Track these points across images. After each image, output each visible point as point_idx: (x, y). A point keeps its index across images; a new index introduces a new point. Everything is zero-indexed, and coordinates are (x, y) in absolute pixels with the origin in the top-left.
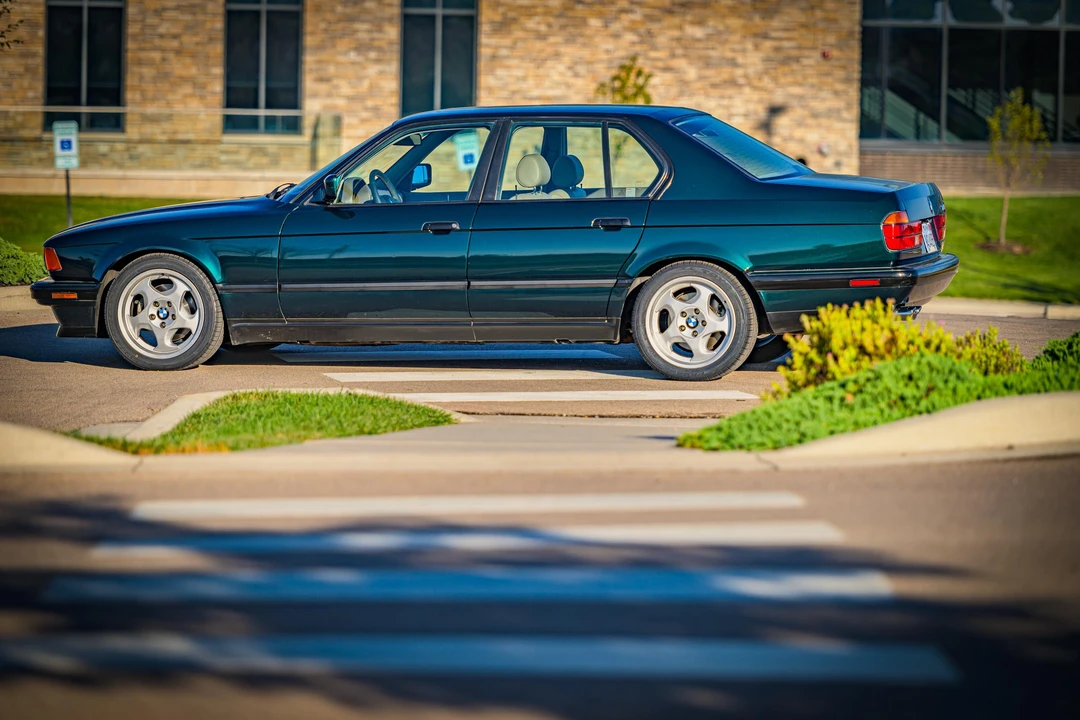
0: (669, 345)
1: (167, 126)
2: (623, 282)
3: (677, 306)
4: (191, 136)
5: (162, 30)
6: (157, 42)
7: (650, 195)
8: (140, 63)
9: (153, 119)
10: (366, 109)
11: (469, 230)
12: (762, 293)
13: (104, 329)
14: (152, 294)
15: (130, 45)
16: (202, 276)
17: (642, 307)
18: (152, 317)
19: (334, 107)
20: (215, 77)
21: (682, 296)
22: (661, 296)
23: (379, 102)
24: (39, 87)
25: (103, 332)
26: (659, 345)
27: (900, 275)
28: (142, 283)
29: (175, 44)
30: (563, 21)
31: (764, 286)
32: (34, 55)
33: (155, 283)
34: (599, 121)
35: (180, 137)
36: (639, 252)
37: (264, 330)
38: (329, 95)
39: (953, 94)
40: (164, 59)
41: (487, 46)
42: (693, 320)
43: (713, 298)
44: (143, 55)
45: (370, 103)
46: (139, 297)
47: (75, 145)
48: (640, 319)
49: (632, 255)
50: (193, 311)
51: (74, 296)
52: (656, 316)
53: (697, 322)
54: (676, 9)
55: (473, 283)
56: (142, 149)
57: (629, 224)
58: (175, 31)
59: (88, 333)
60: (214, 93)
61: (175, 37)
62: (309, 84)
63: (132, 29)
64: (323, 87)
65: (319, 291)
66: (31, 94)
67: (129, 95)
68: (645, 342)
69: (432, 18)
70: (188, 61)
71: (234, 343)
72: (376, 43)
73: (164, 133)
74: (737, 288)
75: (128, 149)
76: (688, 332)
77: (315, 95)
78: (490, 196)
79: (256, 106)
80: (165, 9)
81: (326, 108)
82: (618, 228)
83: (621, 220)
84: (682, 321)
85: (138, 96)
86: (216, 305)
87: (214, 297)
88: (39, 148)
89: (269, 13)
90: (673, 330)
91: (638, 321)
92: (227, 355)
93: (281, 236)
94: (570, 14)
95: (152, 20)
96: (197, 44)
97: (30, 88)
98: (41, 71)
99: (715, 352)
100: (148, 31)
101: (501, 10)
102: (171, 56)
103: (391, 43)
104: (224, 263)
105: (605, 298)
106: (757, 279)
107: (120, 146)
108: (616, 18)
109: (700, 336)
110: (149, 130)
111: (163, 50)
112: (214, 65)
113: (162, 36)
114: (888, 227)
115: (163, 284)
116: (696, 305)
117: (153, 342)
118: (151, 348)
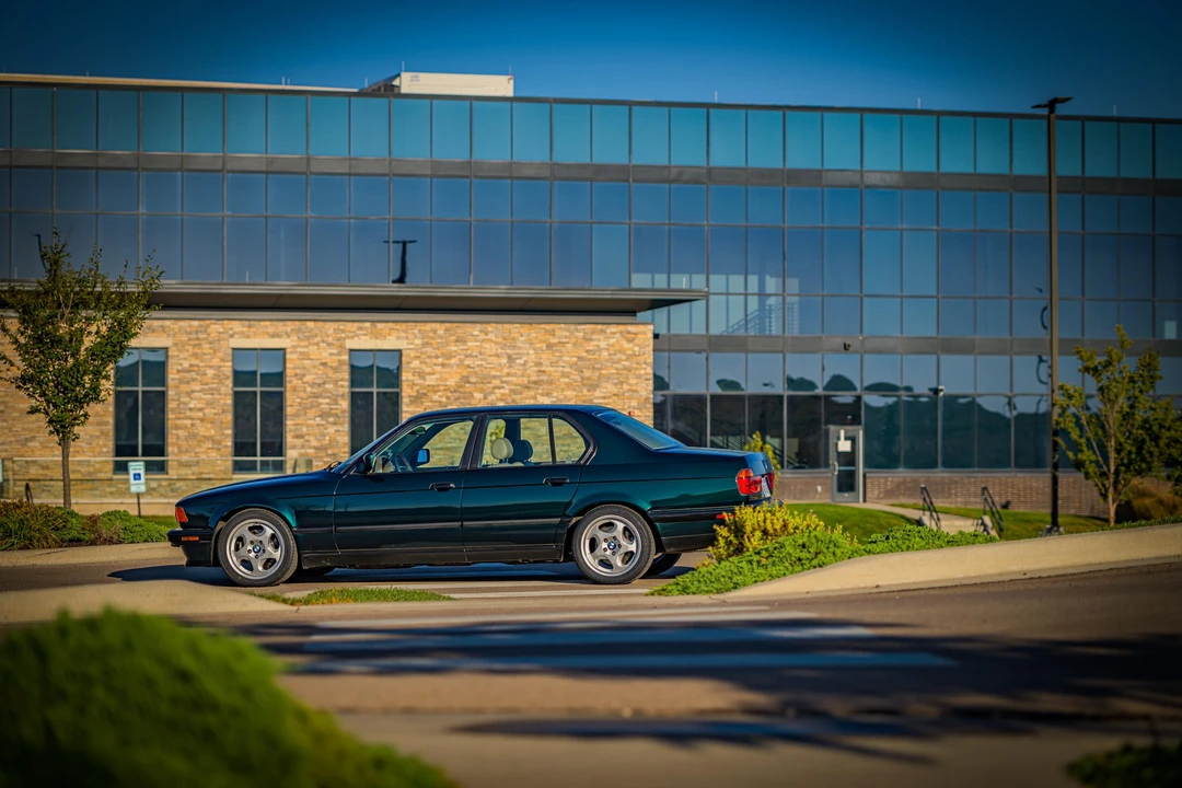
0: (597, 561)
1: (195, 469)
2: (565, 520)
3: (601, 535)
4: (212, 476)
5: (191, 406)
6: (188, 413)
7: (582, 462)
8: (177, 427)
9: (187, 465)
10: (328, 455)
11: (461, 488)
12: (658, 525)
13: (217, 561)
14: (249, 536)
15: (171, 416)
16: (283, 523)
17: (578, 536)
18: (249, 551)
19: (307, 454)
20: (227, 436)
21: (604, 528)
22: (591, 529)
23: (336, 451)
24: (111, 445)
25: (217, 563)
26: (589, 560)
28: (242, 528)
29: (200, 414)
30: (456, 395)
31: (662, 520)
32: (106, 423)
33: (251, 529)
34: (546, 414)
35: (204, 476)
36: (574, 501)
37: (325, 558)
38: (303, 447)
39: (714, 439)
40: (192, 425)
41: (406, 412)
42: (613, 544)
43: (625, 529)
44: (178, 422)
45: (330, 452)
46: (240, 539)
47: (143, 477)
48: (577, 545)
49: (570, 503)
50: (276, 547)
51: (197, 539)
52: (587, 542)
53: (615, 545)
54: (532, 385)
55: (464, 523)
56: (179, 484)
57: (568, 481)
58: (199, 406)
59: (206, 564)
60: (227, 446)
61: (200, 410)
62: (289, 439)
63: (171, 405)
64: (299, 442)
65: (362, 531)
66: (105, 450)
67: (170, 449)
68: (581, 561)
69: (372, 393)
70: (209, 425)
71: (305, 567)
72: (333, 412)
73: (193, 474)
74: (641, 522)
75: (170, 485)
76: (609, 552)
77: (294, 447)
78: (475, 466)
79: (255, 455)
80: (193, 391)
81: (301, 455)
82: (560, 484)
83: (563, 479)
84: (605, 545)
85: (176, 450)
86: (292, 542)
87: (291, 537)
88: (111, 486)
89: (261, 392)
90: (599, 551)
91: (575, 546)
92: (300, 577)
93: (335, 495)
94: (462, 390)
95: (185, 399)
96: (215, 414)
97: (105, 446)
98: (112, 434)
99: (627, 566)
100: (182, 406)
101: (416, 388)
102: (198, 422)
103: (343, 412)
104: (298, 515)
105: (553, 531)
106: (654, 516)
107: (164, 483)
108: (492, 392)
109: (617, 555)
110: (184, 472)
111: (193, 419)
112: (227, 429)
113: (191, 409)
114: (740, 479)
115: (257, 529)
116: (614, 534)
117: (250, 568)
118: (249, 572)
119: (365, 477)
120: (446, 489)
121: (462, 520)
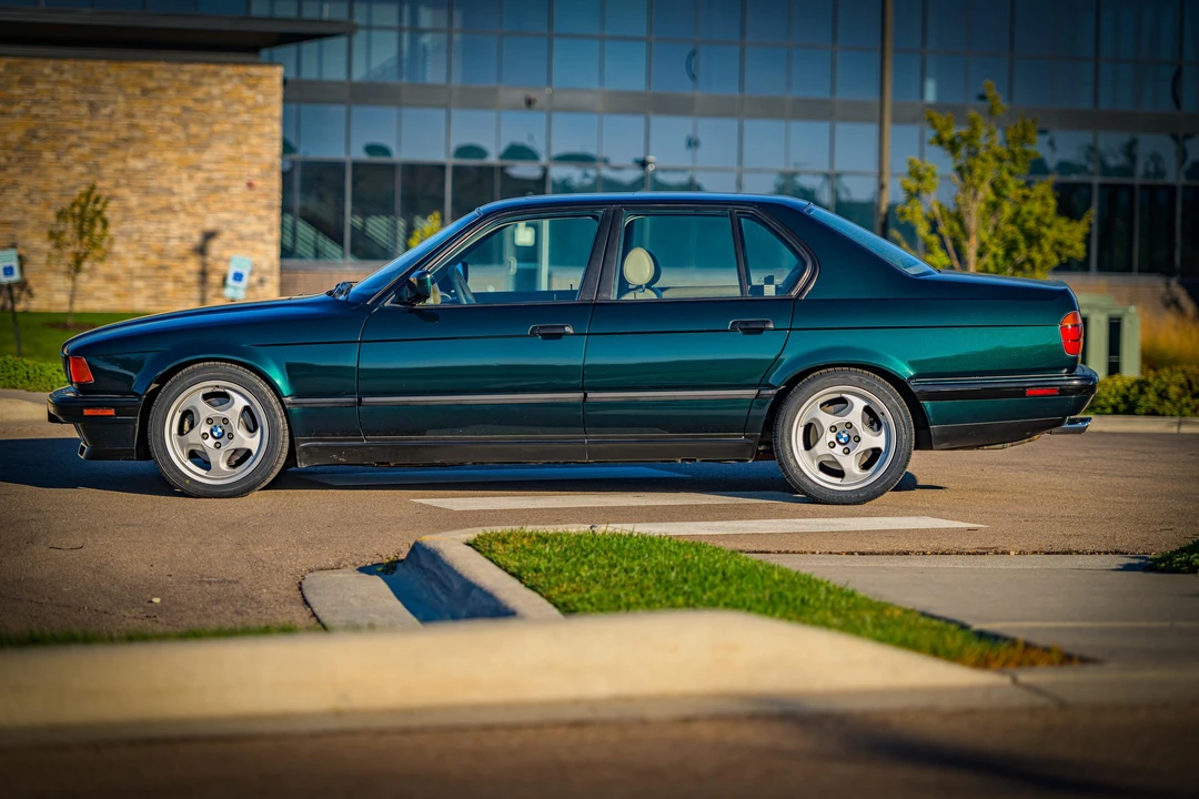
0: (816, 464)
2: (767, 392)
3: (827, 420)
7: (794, 293)
11: (584, 334)
12: (927, 404)
13: (145, 447)
14: (205, 410)
16: (265, 388)
17: (788, 421)
18: (205, 436)
21: (832, 408)
22: (809, 409)
25: (144, 451)
26: (805, 463)
27: (1076, 382)
28: (192, 397)
31: (932, 396)
33: (206, 397)
34: (726, 209)
36: (786, 357)
37: (338, 450)
42: (845, 435)
43: (867, 409)
46: (187, 414)
48: (786, 434)
49: (777, 361)
50: (252, 429)
51: (112, 412)
52: (801, 430)
53: (849, 436)
55: (589, 395)
57: (771, 326)
59: (126, 455)
65: (407, 405)
68: (792, 461)
71: (302, 465)
74: (897, 399)
76: (839, 449)
78: (605, 295)
82: (760, 331)
83: (763, 322)
84: (831, 437)
86: (282, 421)
87: (280, 413)
90: (821, 448)
91: (782, 436)
92: (288, 479)
93: (360, 342)
99: (870, 472)
104: (292, 371)
105: (744, 412)
106: (921, 388)
109: (853, 453)
114: (1064, 329)
115: (218, 397)
116: (848, 418)
117: (206, 465)
118: (203, 472)
119: (412, 311)
120: (559, 336)
121: (584, 389)
